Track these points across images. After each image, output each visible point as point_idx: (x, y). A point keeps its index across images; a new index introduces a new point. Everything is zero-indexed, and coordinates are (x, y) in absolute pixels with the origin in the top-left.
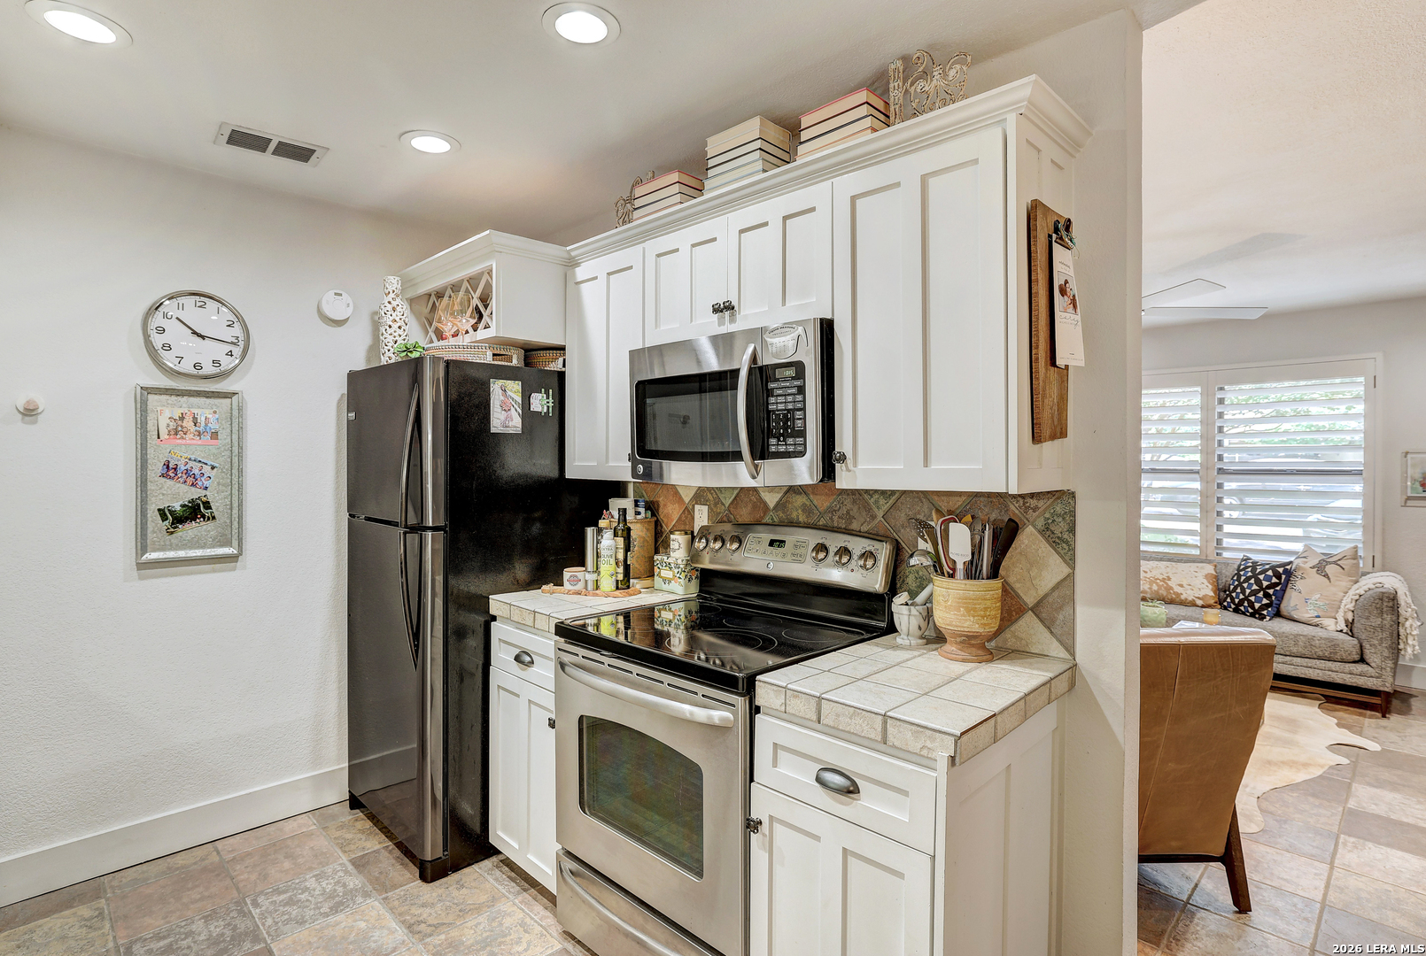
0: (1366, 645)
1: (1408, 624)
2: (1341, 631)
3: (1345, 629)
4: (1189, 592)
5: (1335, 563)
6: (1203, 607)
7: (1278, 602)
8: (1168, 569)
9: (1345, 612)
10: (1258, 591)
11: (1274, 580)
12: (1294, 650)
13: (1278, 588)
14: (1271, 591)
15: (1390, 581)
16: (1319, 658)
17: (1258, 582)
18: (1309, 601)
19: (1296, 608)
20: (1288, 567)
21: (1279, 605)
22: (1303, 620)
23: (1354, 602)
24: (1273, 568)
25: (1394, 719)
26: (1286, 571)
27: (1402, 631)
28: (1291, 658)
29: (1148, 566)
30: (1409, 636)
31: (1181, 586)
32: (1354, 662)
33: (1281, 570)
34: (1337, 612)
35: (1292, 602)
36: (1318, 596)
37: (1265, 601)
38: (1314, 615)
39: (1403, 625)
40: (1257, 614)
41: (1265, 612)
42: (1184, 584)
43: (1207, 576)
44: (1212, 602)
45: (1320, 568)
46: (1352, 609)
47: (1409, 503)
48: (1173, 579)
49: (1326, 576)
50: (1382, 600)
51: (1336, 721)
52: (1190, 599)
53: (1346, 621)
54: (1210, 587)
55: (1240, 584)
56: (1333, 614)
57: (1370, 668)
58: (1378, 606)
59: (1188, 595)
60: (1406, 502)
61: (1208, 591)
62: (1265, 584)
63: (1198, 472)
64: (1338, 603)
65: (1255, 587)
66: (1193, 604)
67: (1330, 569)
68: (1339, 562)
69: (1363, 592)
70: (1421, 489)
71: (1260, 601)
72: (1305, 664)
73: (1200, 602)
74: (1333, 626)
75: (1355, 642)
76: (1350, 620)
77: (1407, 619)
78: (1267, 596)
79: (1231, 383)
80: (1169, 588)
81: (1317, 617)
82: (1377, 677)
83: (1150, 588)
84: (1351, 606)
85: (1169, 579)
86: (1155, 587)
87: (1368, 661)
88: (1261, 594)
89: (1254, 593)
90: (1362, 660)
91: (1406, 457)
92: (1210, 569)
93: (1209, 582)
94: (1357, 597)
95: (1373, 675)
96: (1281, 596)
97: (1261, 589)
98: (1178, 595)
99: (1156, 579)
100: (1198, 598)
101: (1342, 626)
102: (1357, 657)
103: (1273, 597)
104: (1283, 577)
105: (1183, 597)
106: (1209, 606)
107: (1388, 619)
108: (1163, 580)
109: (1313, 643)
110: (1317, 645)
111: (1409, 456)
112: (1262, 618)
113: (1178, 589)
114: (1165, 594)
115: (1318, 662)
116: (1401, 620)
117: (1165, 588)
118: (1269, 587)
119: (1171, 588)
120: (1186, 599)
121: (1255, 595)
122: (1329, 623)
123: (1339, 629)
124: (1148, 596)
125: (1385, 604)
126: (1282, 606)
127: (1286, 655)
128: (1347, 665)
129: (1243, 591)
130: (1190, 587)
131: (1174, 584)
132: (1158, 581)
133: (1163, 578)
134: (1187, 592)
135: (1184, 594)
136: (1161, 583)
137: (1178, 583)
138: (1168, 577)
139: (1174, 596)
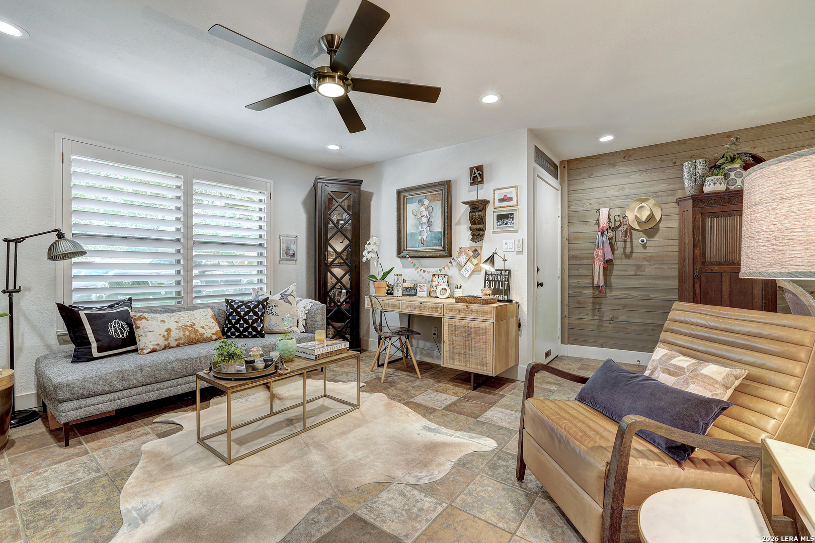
3: (304, 330)
5: (289, 294)
6: (217, 339)
9: (302, 321)
18: (285, 319)
19: (276, 325)
24: (253, 303)
29: (175, 317)
31: (203, 327)
35: (271, 321)
36: (288, 315)
38: (289, 327)
43: (212, 317)
44: (221, 336)
45: (284, 299)
47: (281, 262)
49: (290, 303)
52: (209, 336)
53: (303, 325)
54: (216, 324)
61: (216, 327)
66: (210, 339)
68: (292, 294)
70: (286, 255)
73: (214, 337)
76: (305, 325)
80: (196, 331)
81: (291, 327)
83: (184, 335)
84: (305, 317)
85: (194, 325)
86: (187, 333)
93: (215, 321)
98: (202, 335)
100: (214, 334)
105: (204, 335)
106: (220, 338)
111: (281, 237)
113: (201, 331)
117: (194, 332)
119: (197, 331)
120: (207, 337)
122: (297, 329)
124: (182, 342)
130: (208, 327)
131: (198, 327)
132: (188, 327)
133: (190, 325)
134: (207, 331)
135: (206, 333)
136: (190, 329)
137: (201, 326)
138: (193, 323)
139: (200, 337)
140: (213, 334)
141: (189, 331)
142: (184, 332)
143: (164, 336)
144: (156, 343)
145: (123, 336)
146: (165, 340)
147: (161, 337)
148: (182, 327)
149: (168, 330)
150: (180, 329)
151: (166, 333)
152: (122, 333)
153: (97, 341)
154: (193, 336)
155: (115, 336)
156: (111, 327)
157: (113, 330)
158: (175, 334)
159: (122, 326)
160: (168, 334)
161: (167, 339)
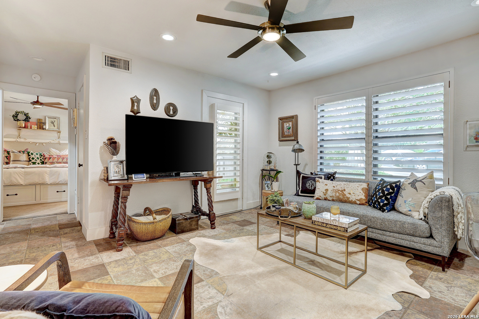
0: (433, 229)
1: (459, 216)
2: (421, 219)
3: (423, 218)
4: (353, 197)
5: (420, 181)
6: (360, 204)
7: (393, 202)
8: (345, 186)
9: (424, 209)
10: (382, 197)
11: (391, 191)
12: (395, 229)
13: (393, 195)
14: (389, 197)
15: (449, 191)
16: (408, 234)
17: (383, 192)
18: (407, 202)
19: (400, 205)
20: (398, 184)
21: (394, 204)
22: (403, 212)
23: (428, 202)
24: (391, 184)
25: (451, 272)
26: (396, 186)
27: (455, 220)
28: (393, 234)
29: (336, 184)
30: (460, 223)
31: (350, 194)
32: (427, 238)
33: (394, 185)
34: (420, 208)
36: (411, 199)
37: (385, 202)
38: (408, 210)
39: (457, 216)
40: (382, 209)
41: (385, 208)
42: (351, 192)
43: (363, 189)
44: (364, 202)
45: (413, 184)
46: (427, 207)
47: (468, 149)
48: (346, 190)
49: (416, 188)
50: (442, 201)
51: (411, 272)
52: (354, 200)
53: (425, 213)
54: (364, 194)
55: (376, 193)
56: (418, 210)
57: (435, 242)
58: (440, 205)
59: (353, 198)
60: (466, 149)
61: (362, 196)
62: (386, 192)
63: (364, 138)
64: (421, 203)
65: (381, 194)
66: (354, 203)
67: (418, 185)
68: (422, 181)
69: (433, 197)
70: (475, 141)
71: (383, 201)
72: (400, 237)
73: (358, 202)
74: (417, 215)
75: (427, 226)
76: (427, 213)
77: (459, 213)
78: (387, 199)
79: (380, 93)
81: (410, 211)
82: (439, 247)
83: (335, 195)
84: (427, 205)
85: (345, 190)
86: (337, 194)
87: (434, 237)
88: (383, 198)
89: (381, 197)
90: (431, 236)
91: (466, 124)
92: (365, 185)
93: (363, 192)
94: (430, 200)
95: (437, 246)
96: (395, 199)
97: (384, 195)
98: (348, 198)
99: (339, 190)
100: (358, 200)
101: (422, 216)
102: (428, 235)
103: (390, 200)
104: (396, 189)
105: (350, 199)
106: (363, 204)
107: (445, 213)
108: (342, 191)
109: (404, 226)
110: (407, 227)
111: (468, 123)
112: (383, 211)
113: (348, 195)
114: (342, 197)
115: (407, 237)
116: (455, 213)
117: (342, 195)
118: (388, 194)
119: (345, 195)
120: (352, 200)
121: (381, 199)
122: (416, 215)
123: (420, 218)
124: (335, 199)
125: (443, 204)
126: (396, 204)
127: (391, 232)
128: (423, 239)
129: (376, 197)
130: (354, 194)
131: (347, 193)
132: (339, 191)
133: (342, 190)
134: (352, 197)
135: (351, 198)
136: (341, 192)
137: (349, 192)
138: (344, 189)
139: (346, 199)
140: (356, 200)
141: (339, 193)
142: (336, 193)
143: (323, 193)
144: (319, 195)
145: (311, 188)
146: (324, 195)
147: (322, 192)
148: (335, 190)
149: (327, 190)
150: (333, 191)
151: (325, 191)
152: (311, 187)
153: (301, 188)
154: (341, 197)
155: (308, 187)
156: (308, 183)
157: (308, 185)
158: (330, 193)
159: (313, 184)
160: (326, 192)
161: (325, 195)
